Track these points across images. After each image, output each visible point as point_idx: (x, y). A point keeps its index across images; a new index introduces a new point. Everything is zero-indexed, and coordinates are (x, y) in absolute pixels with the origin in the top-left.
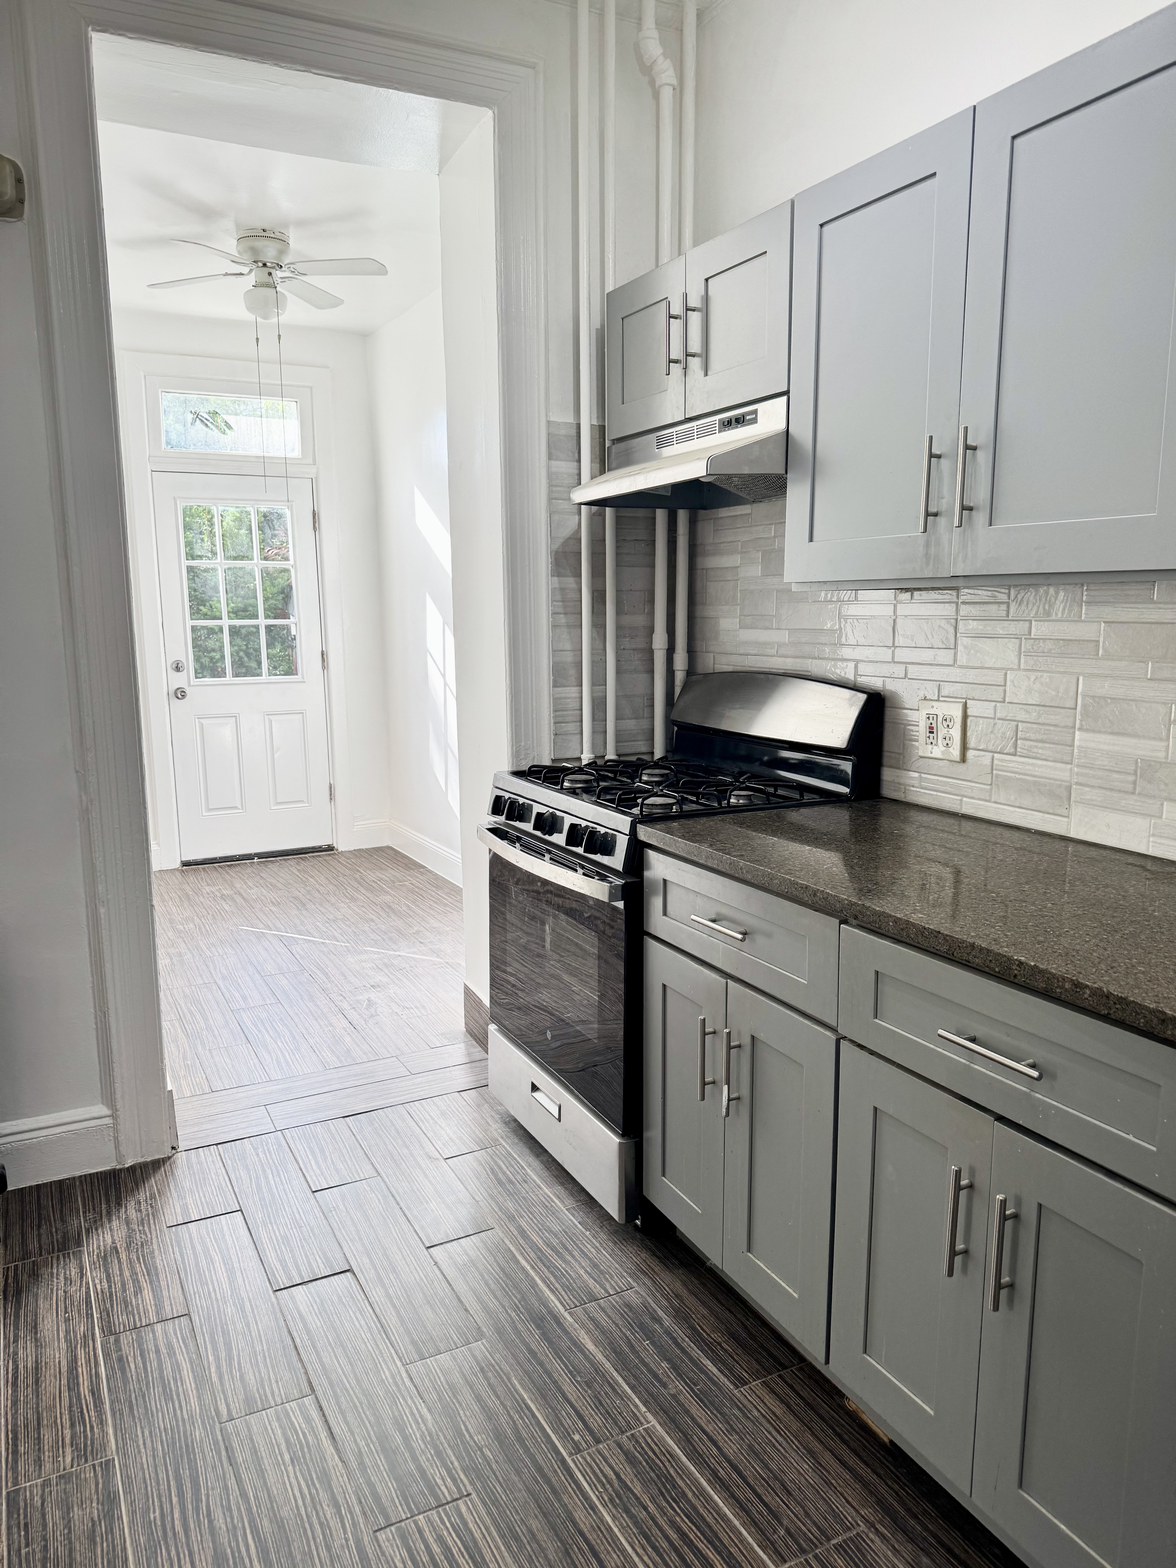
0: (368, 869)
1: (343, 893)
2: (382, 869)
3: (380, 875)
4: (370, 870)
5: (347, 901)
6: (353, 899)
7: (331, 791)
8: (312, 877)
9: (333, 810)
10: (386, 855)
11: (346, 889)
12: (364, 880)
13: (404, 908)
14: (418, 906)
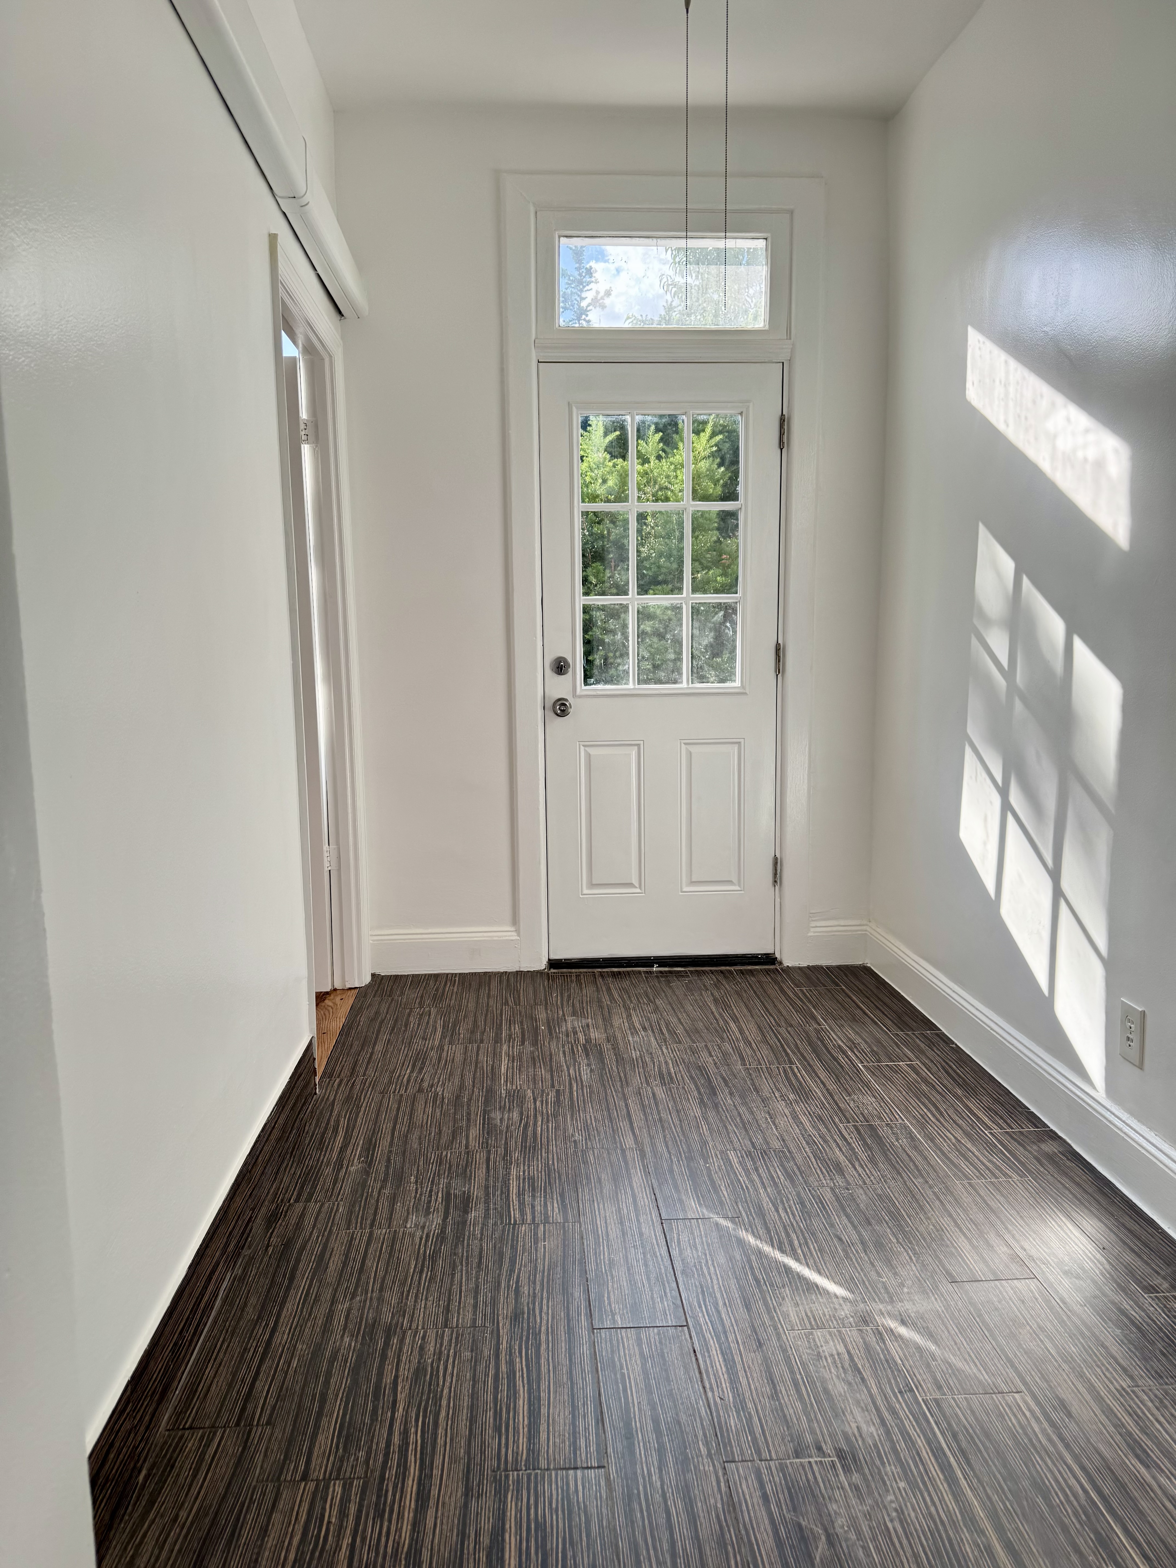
0: (831, 1014)
1: (785, 1071)
2: (854, 1019)
3: (852, 1035)
4: (835, 1019)
5: (792, 1096)
6: (803, 1093)
7: (776, 870)
8: (735, 1019)
9: (778, 900)
10: (861, 987)
11: (791, 1062)
12: (822, 1042)
13: (904, 1141)
14: (932, 1140)
